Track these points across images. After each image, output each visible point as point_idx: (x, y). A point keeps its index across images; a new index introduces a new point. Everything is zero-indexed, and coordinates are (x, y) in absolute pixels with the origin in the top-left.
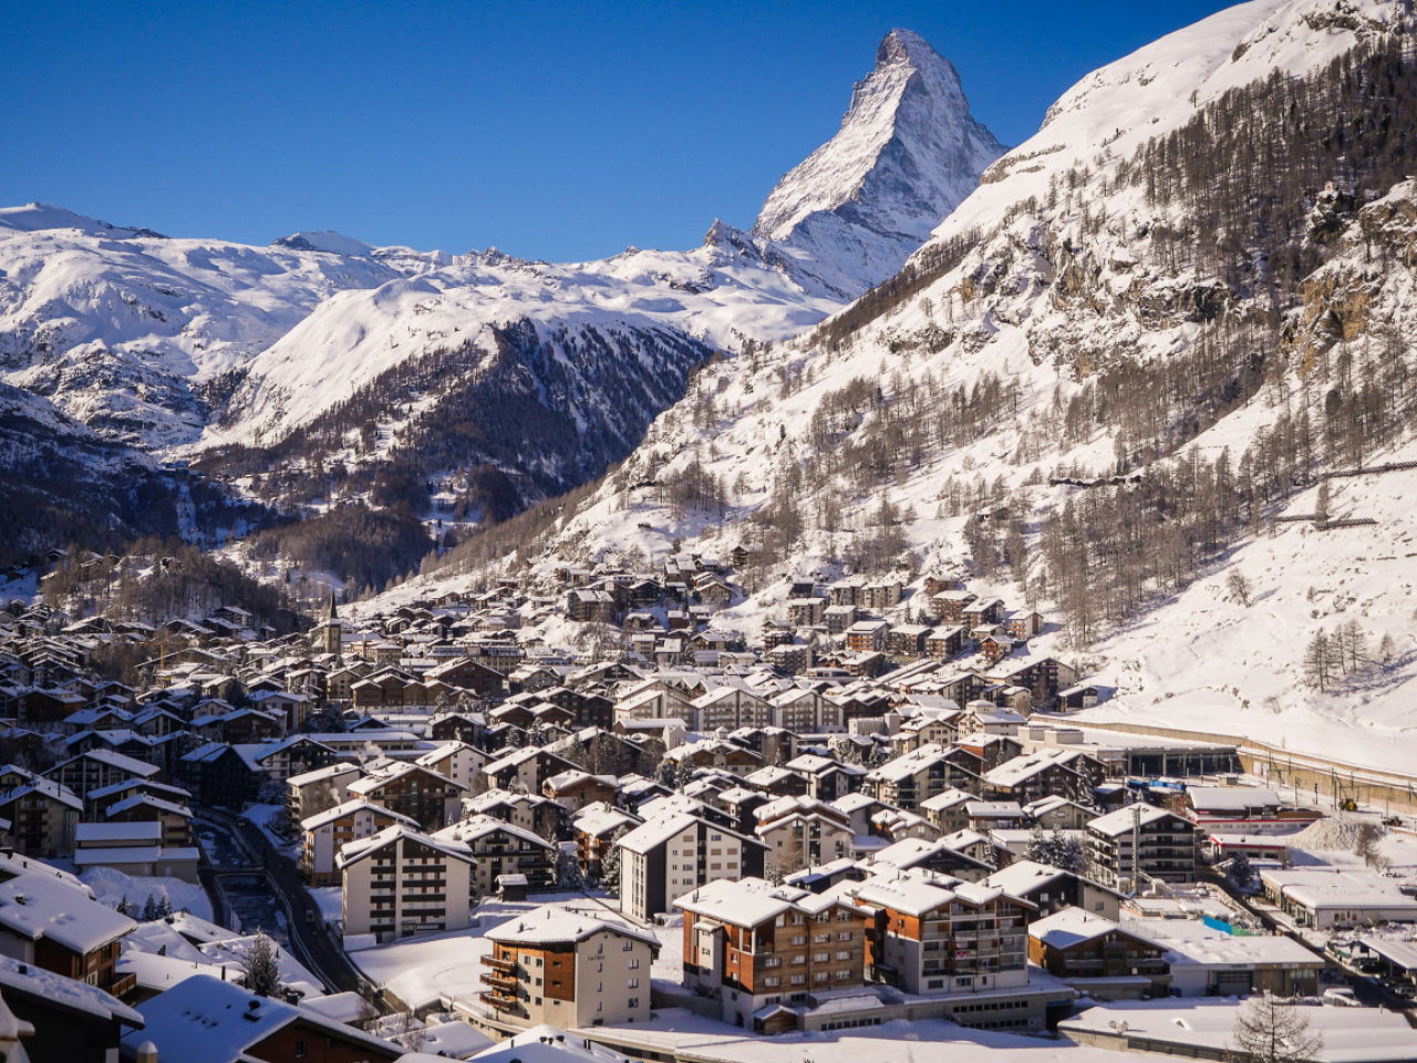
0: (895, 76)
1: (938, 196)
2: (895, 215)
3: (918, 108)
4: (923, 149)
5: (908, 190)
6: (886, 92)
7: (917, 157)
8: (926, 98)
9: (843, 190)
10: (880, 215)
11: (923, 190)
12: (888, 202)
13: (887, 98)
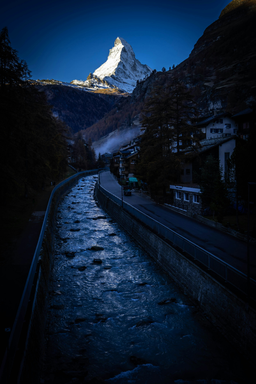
0: (119, 48)
1: (131, 74)
2: (122, 78)
3: (125, 56)
4: (126, 64)
5: (124, 72)
6: (117, 51)
7: (126, 66)
8: (126, 53)
9: (110, 73)
10: (119, 78)
11: (127, 73)
12: (120, 75)
13: (118, 53)
